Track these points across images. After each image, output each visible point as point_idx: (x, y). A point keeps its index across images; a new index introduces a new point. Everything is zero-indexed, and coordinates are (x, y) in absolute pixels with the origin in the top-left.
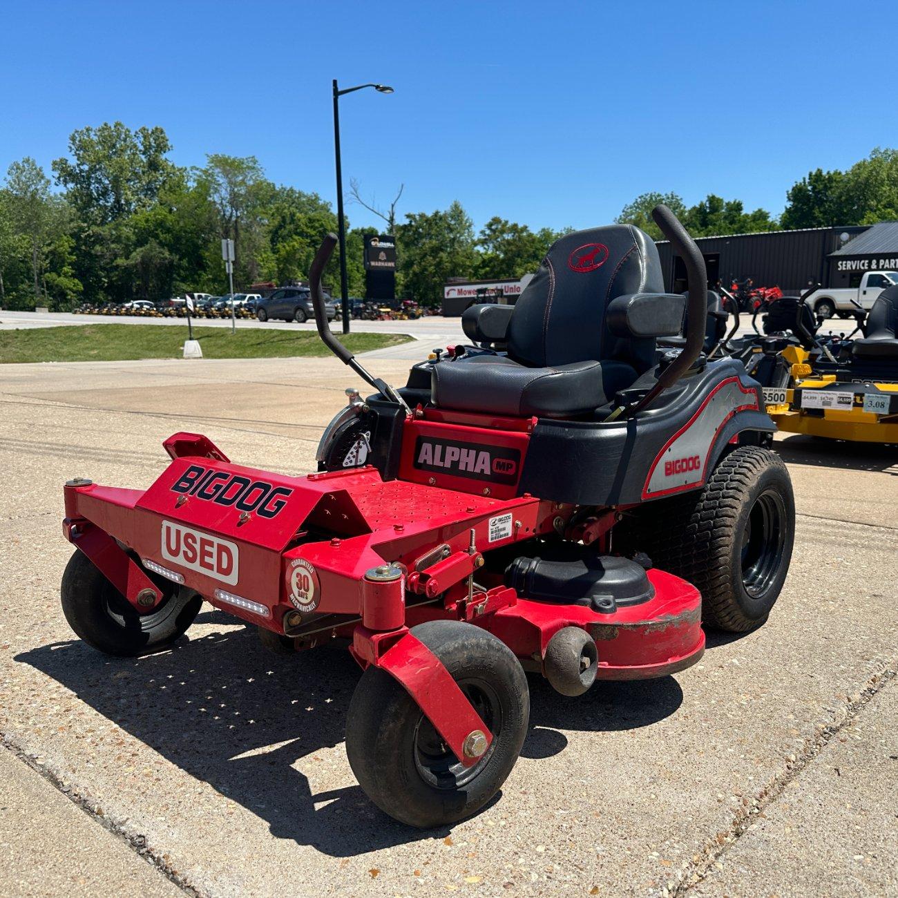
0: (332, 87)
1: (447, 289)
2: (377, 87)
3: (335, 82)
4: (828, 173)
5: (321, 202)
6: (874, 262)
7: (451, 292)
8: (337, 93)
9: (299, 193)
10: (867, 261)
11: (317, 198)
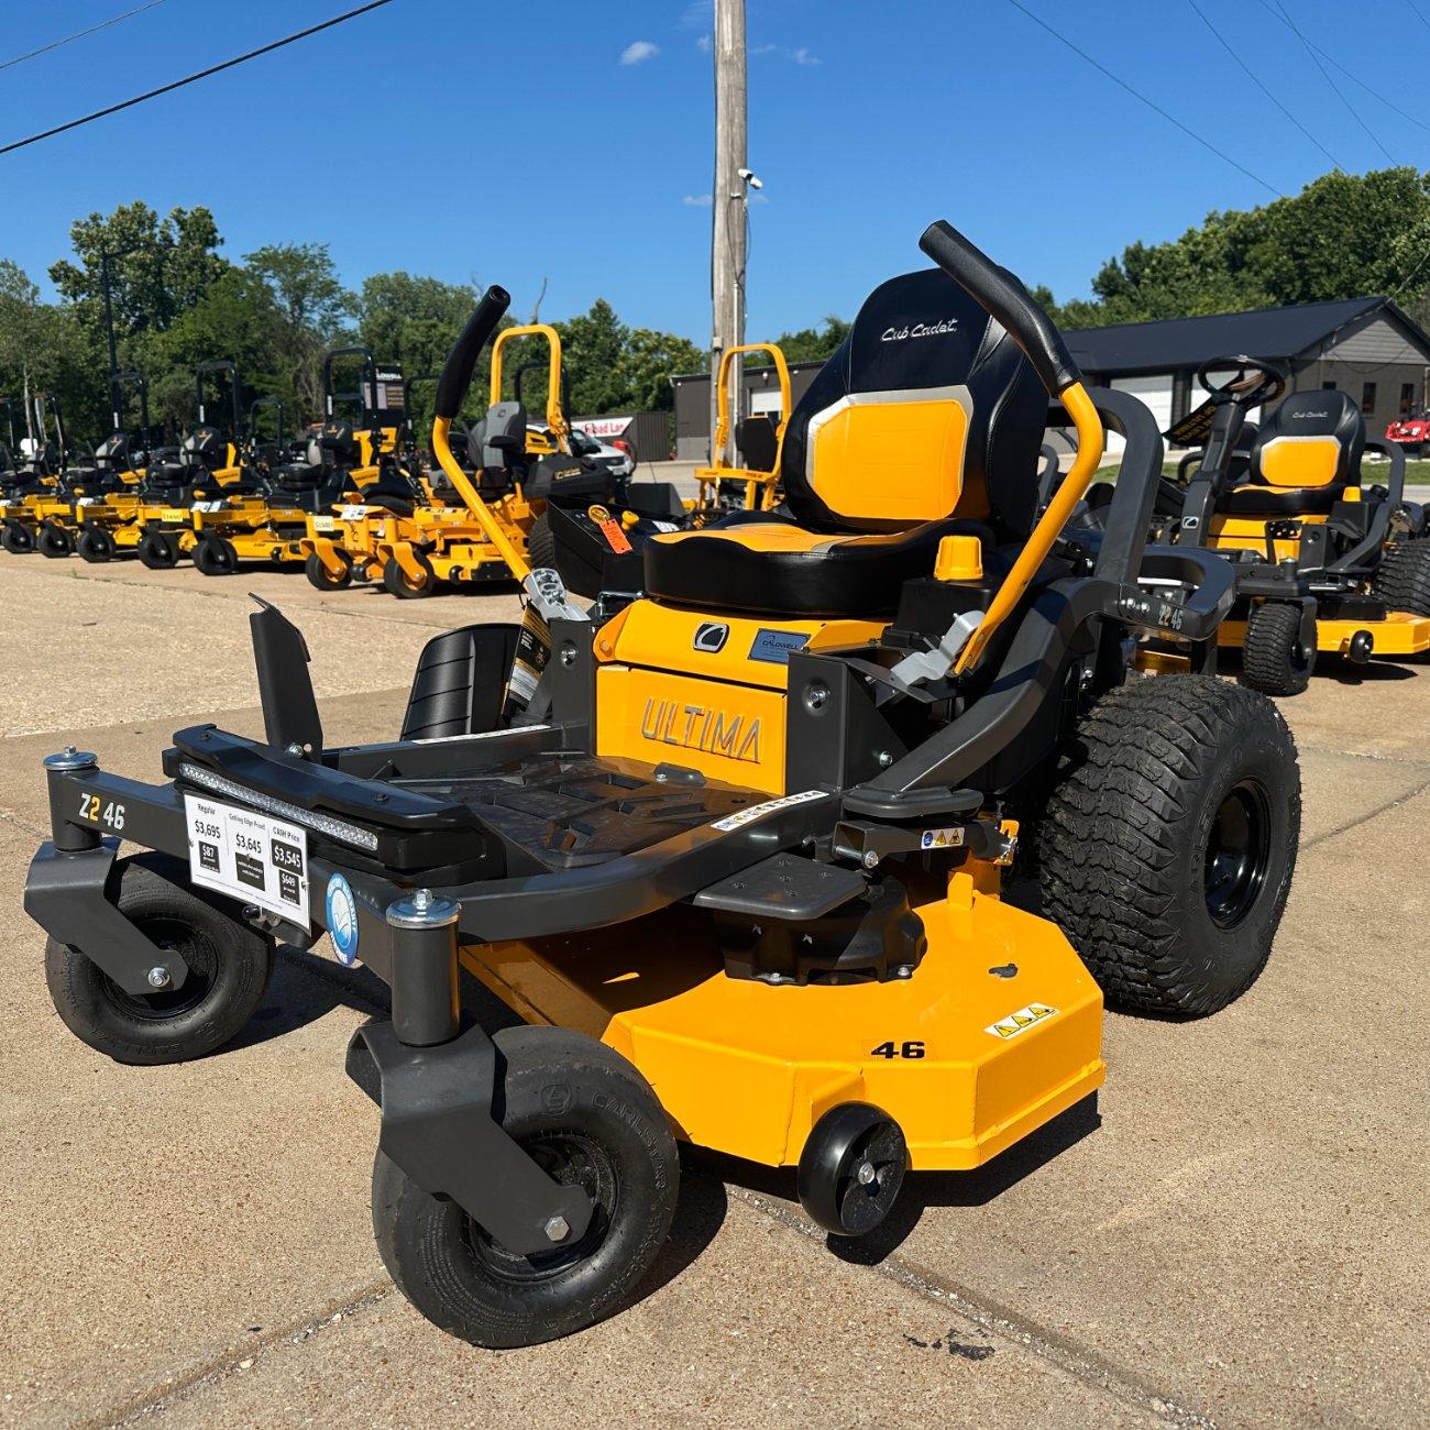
9: (443, 286)
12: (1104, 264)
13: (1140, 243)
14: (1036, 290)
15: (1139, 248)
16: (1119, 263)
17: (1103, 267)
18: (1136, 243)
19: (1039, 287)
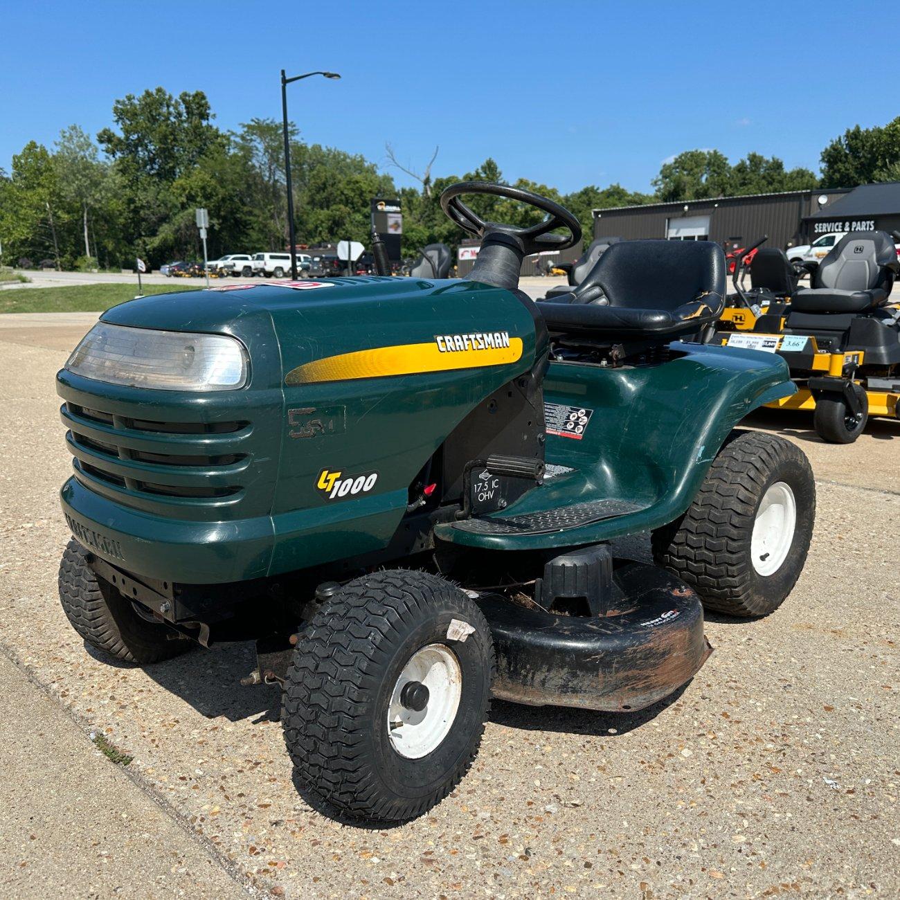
0: (281, 76)
1: (461, 251)
2: (325, 74)
3: (283, 72)
4: (867, 131)
5: (366, 164)
6: (847, 224)
7: (466, 254)
8: (285, 81)
9: (344, 155)
10: (841, 223)
11: (363, 160)
12: (832, 141)
13: (858, 128)
14: (771, 160)
15: (857, 132)
16: (843, 142)
17: (831, 143)
18: (855, 126)
19: (773, 159)
